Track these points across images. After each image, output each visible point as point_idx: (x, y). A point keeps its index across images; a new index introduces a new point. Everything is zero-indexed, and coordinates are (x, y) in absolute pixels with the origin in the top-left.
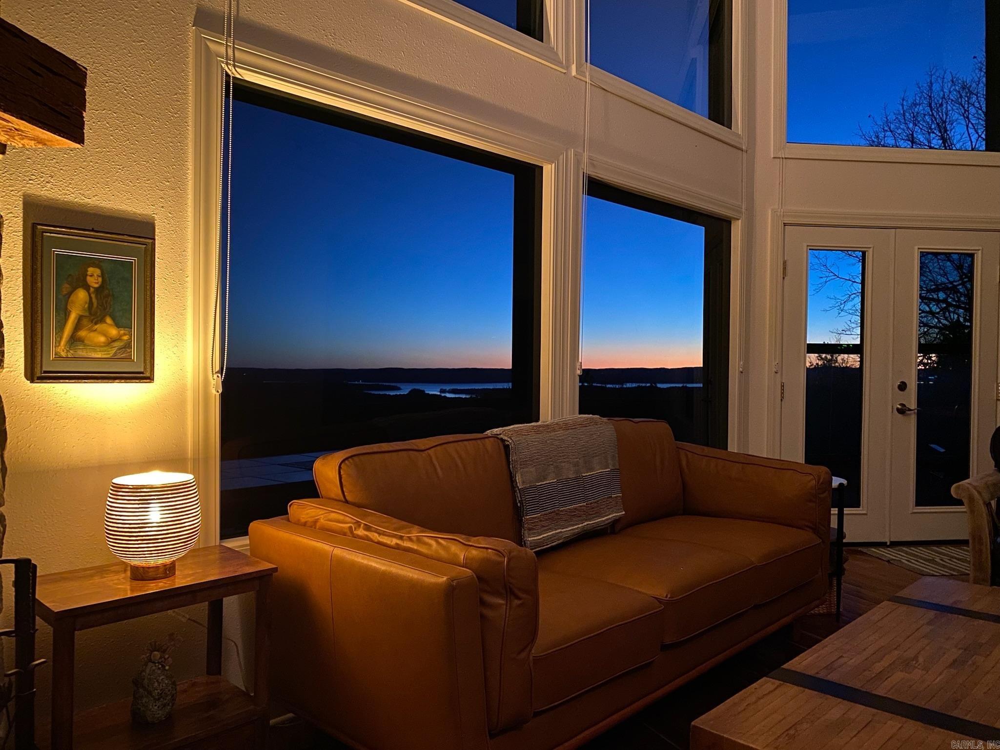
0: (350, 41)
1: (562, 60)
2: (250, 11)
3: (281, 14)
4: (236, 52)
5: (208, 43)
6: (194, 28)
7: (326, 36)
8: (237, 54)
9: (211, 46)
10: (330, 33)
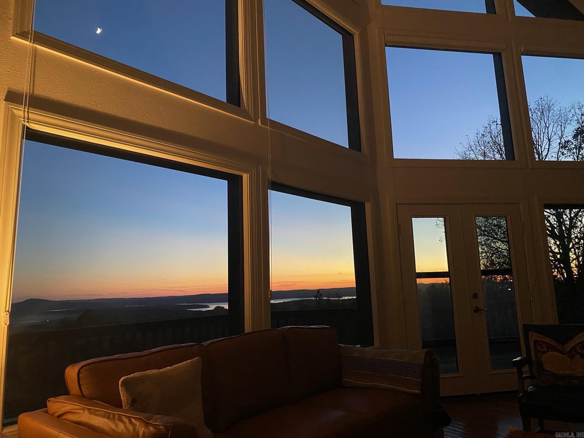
0: (112, 108)
1: (251, 117)
2: (44, 92)
3: (65, 94)
4: (30, 114)
5: (14, 110)
6: (4, 102)
7: (96, 105)
8: (30, 115)
9: (15, 111)
10: (99, 103)
